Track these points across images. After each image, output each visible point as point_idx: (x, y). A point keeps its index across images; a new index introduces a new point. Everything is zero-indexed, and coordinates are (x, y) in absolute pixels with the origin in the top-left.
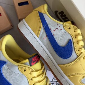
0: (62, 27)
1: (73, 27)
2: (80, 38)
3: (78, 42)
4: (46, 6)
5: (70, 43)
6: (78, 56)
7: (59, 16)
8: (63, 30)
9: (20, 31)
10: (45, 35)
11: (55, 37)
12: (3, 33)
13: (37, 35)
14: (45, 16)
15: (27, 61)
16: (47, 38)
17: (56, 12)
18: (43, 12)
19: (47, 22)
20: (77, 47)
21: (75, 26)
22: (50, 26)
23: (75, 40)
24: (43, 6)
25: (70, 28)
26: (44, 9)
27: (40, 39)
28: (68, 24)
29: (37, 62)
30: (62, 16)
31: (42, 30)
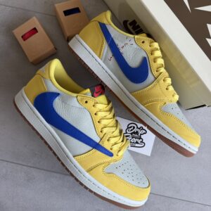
0: (133, 42)
1: (147, 40)
2: (158, 53)
3: (155, 61)
4: (109, 14)
6: (156, 78)
7: (130, 28)
8: (135, 46)
9: (73, 52)
10: (110, 54)
11: (124, 56)
13: (99, 56)
14: (108, 27)
15: (88, 90)
16: (113, 58)
17: (125, 22)
18: (105, 22)
19: (112, 36)
20: (154, 66)
22: (117, 42)
23: (151, 58)
24: (103, 14)
25: (143, 42)
26: (107, 18)
27: (104, 62)
28: (143, 37)
31: (106, 47)
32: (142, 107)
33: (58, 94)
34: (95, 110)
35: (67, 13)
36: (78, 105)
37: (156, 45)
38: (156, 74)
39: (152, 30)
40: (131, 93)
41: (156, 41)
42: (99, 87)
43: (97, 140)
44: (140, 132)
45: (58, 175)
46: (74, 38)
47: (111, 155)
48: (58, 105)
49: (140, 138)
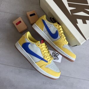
0: (53, 26)
1: (58, 25)
2: (61, 29)
3: (60, 31)
4: (45, 16)
5: (57, 32)
7: (52, 20)
8: (54, 27)
9: (34, 29)
10: (46, 30)
11: (50, 30)
12: (24, 31)
13: (42, 30)
14: (45, 21)
15: (39, 42)
16: (47, 31)
17: (51, 18)
18: (44, 19)
19: (46, 24)
20: (60, 33)
21: (59, 25)
22: (48, 26)
23: (59, 31)
24: (43, 16)
25: (56, 26)
26: (44, 17)
27: (44, 32)
28: (56, 24)
29: (43, 42)
30: (54, 20)
31: (44, 27)
32: (57, 46)
33: (30, 43)
34: (41, 48)
35: (31, 15)
36: (36, 46)
37: (60, 26)
38: (61, 36)
39: (59, 21)
40: (53, 42)
41: (60, 25)
42: (43, 40)
43: (43, 57)
44: (57, 55)
45: (30, 70)
46: (34, 25)
47: (47, 62)
48: (30, 47)
49: (57, 57)
